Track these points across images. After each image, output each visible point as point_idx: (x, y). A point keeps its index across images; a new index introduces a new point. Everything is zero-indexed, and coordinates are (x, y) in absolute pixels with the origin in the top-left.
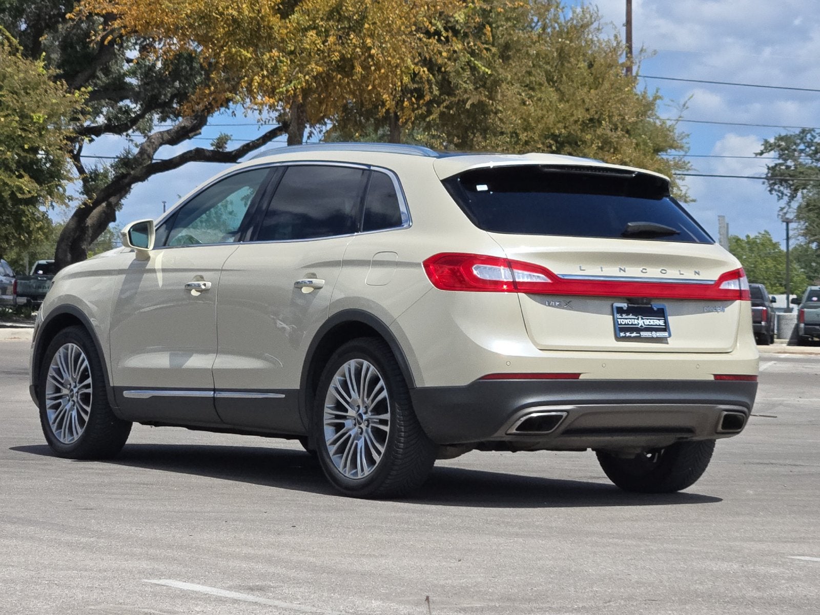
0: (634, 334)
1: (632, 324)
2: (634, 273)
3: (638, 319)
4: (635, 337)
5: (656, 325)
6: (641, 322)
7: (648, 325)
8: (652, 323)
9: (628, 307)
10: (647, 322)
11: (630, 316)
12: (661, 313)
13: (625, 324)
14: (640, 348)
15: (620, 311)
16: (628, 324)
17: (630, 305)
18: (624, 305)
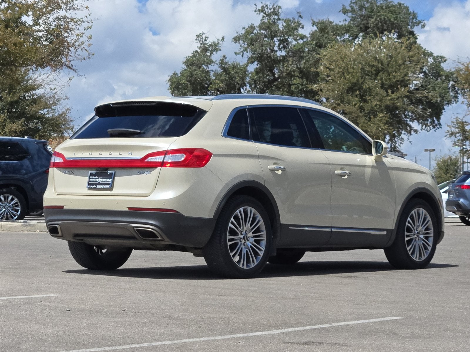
0: (94, 187)
1: (95, 181)
2: (95, 155)
3: (99, 179)
4: (94, 188)
5: (107, 182)
6: (100, 180)
7: (103, 182)
8: (105, 181)
9: (96, 173)
10: (103, 180)
11: (96, 177)
12: (110, 175)
13: (92, 182)
14: (97, 193)
15: (91, 175)
16: (94, 181)
17: (97, 172)
18: (94, 172)
